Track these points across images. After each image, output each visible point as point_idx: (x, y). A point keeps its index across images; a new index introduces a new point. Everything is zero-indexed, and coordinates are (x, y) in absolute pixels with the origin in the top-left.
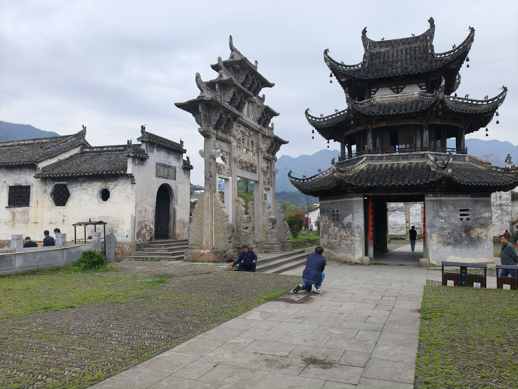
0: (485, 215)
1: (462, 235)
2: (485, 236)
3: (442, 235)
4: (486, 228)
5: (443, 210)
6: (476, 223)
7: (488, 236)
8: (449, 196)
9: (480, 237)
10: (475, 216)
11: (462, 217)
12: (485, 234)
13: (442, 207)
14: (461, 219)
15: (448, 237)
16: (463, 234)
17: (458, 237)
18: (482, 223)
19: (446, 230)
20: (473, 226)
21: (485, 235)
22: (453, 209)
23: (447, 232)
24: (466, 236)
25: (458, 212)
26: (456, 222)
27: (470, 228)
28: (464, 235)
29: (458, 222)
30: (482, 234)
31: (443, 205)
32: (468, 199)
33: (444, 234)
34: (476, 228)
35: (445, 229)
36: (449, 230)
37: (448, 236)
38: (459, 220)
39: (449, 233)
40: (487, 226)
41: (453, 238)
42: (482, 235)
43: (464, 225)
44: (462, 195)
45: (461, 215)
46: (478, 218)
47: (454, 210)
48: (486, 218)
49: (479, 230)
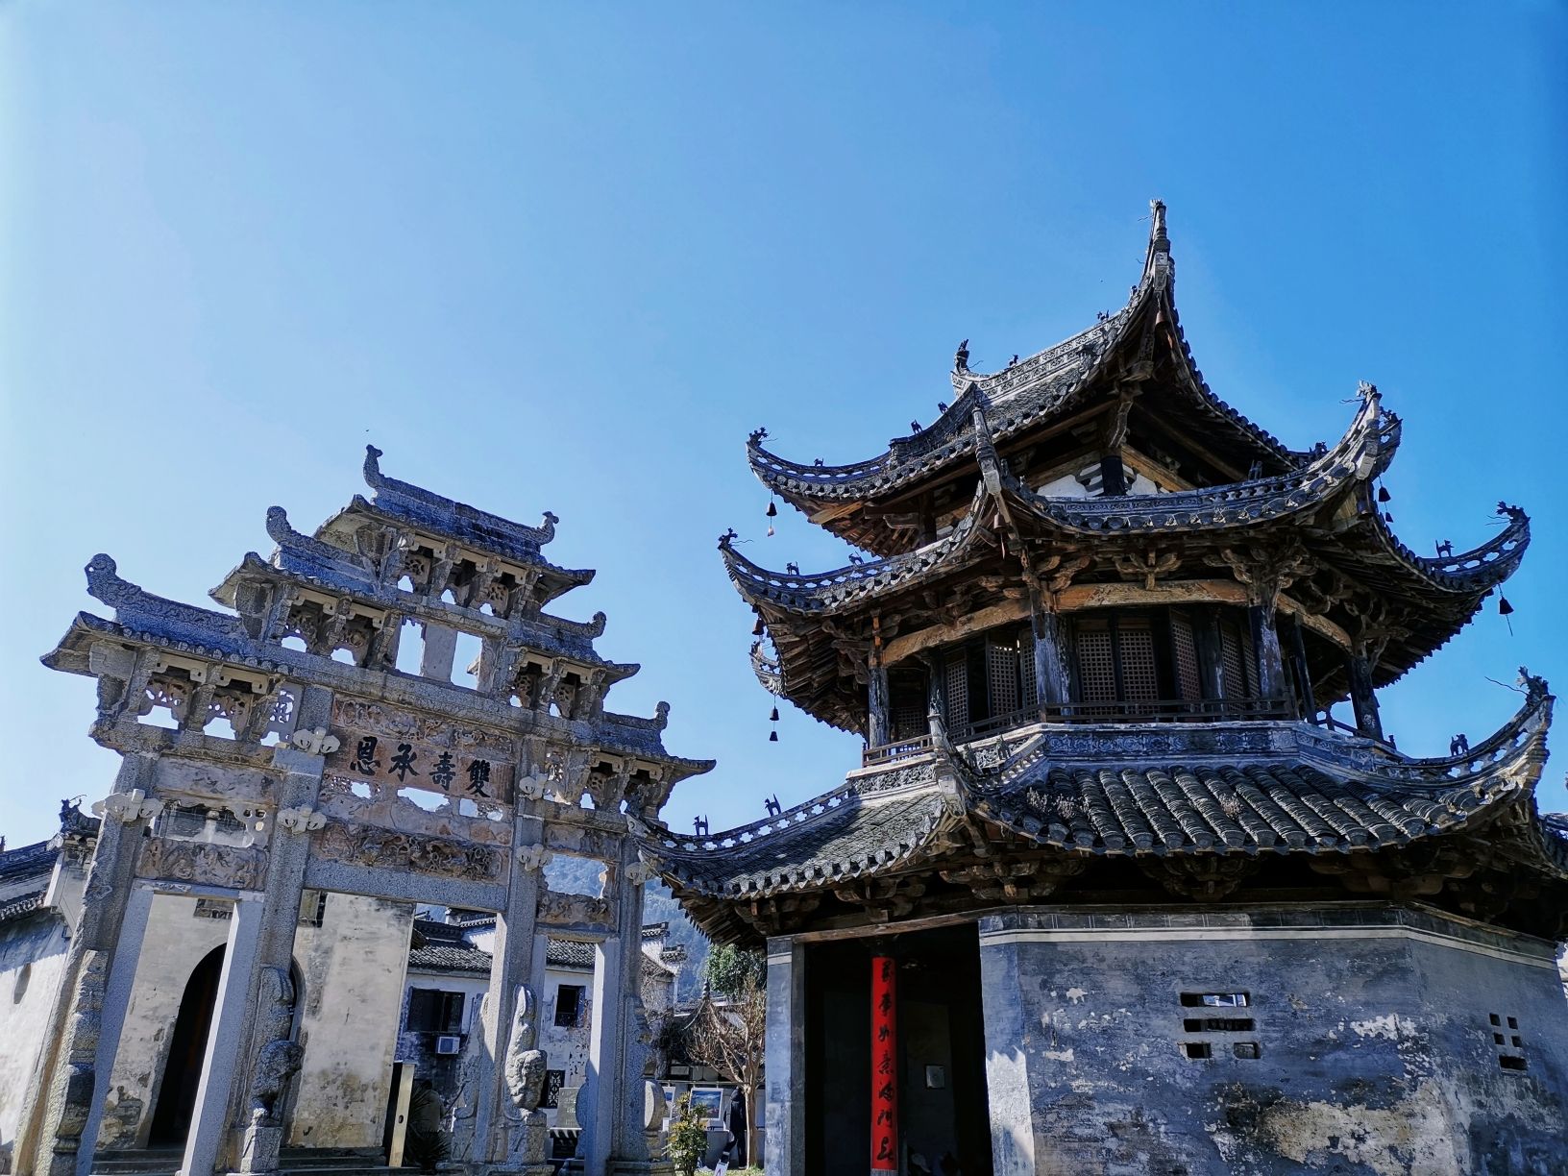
0: (1368, 1025)
1: (1213, 1143)
2: (1386, 1153)
3: (1069, 1135)
4: (1390, 1106)
5: (1062, 997)
6: (1306, 1073)
7: (1418, 1156)
8: (1102, 923)
9: (1354, 1159)
10: (1298, 1034)
11: (1195, 1038)
12: (1386, 1141)
13: (1058, 979)
14: (1196, 1051)
15: (1109, 1151)
16: (1218, 1139)
17: (1180, 1151)
18: (1357, 1075)
19: (1090, 1107)
20: (1284, 1090)
21: (1392, 1149)
22: (1136, 990)
23: (1100, 1121)
24: (1242, 1150)
25: (1170, 1006)
26: (1159, 1064)
27: (1271, 1104)
28: (1224, 1141)
29: (1171, 1066)
30: (1360, 1139)
31: (1060, 972)
32: (1235, 935)
33: (1077, 1131)
34: (1313, 1105)
35: (1084, 1102)
36: (1111, 1107)
37: (1112, 1143)
38: (1184, 1052)
39: (1111, 1127)
40: (1398, 1093)
41: (1144, 1157)
42: (1363, 1147)
43: (1217, 1081)
44: (1191, 918)
45: (1192, 1026)
46: (1319, 1042)
47: (1142, 998)
48: (1377, 1043)
49: (1338, 1113)
